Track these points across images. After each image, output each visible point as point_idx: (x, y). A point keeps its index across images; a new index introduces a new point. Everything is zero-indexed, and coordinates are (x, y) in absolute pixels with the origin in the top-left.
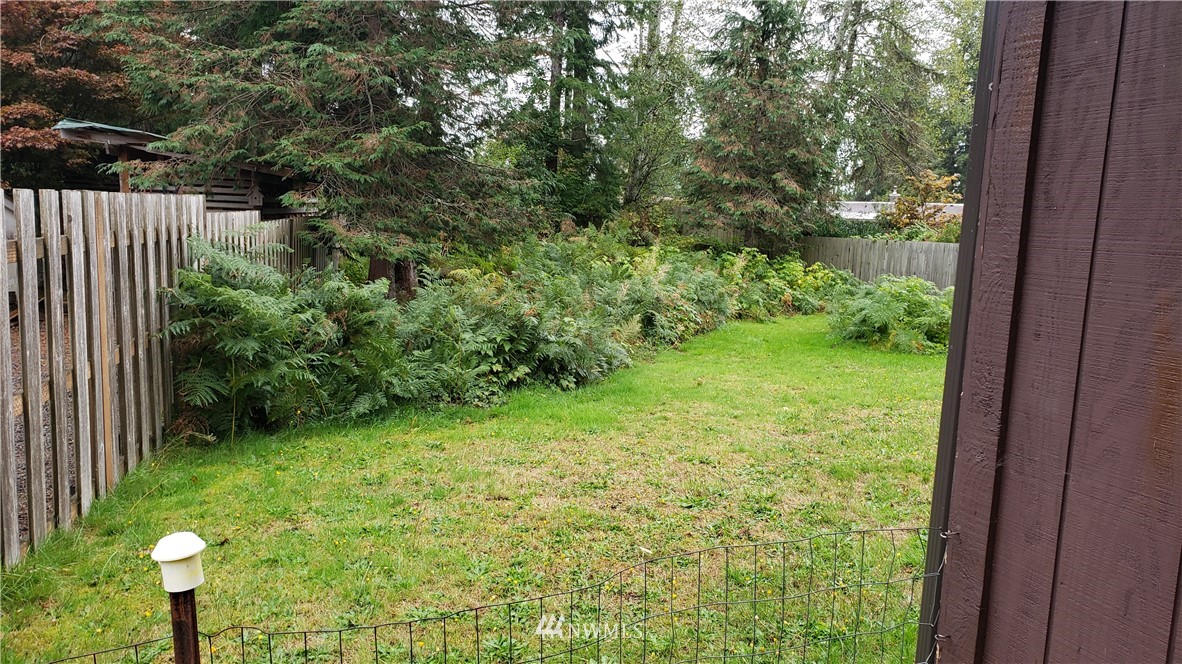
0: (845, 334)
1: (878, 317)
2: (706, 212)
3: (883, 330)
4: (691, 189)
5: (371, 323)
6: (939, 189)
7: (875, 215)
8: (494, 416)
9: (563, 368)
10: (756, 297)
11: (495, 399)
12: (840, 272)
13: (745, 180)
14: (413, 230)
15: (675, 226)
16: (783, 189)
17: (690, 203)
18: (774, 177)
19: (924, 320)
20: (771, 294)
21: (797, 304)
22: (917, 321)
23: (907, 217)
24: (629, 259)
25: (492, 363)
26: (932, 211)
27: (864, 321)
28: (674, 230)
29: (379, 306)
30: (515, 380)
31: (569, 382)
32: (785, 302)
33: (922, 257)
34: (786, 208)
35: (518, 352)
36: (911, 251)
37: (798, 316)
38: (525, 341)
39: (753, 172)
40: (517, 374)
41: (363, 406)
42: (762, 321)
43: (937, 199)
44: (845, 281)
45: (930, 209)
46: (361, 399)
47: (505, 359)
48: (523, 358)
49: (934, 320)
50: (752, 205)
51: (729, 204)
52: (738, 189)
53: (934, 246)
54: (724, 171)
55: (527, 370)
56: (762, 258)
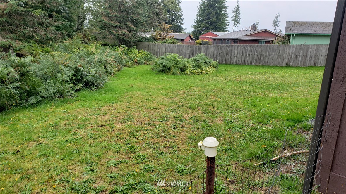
0: (158, 70)
1: (168, 65)
2: (107, 33)
3: (169, 69)
4: (101, 26)
5: (28, 72)
6: (167, 28)
7: (149, 36)
8: (76, 101)
9: (93, 84)
10: (128, 60)
11: (73, 95)
12: (148, 53)
13: (118, 24)
14: (21, 38)
15: (94, 38)
16: (129, 27)
17: (100, 30)
18: (127, 23)
19: (180, 65)
20: (132, 59)
21: (138, 62)
22: (177, 66)
23: (159, 37)
24: (85, 48)
25: (69, 83)
26: (166, 35)
27: (164, 66)
28: (94, 39)
29: (30, 65)
30: (78, 89)
31: (94, 88)
32: (135, 62)
33: (169, 48)
34: (131, 33)
35: (77, 79)
36: (165, 46)
37: (139, 66)
38: (80, 75)
39: (119, 22)
40: (79, 87)
41: (32, 100)
42: (131, 67)
43: (167, 31)
44: (150, 55)
45: (165, 34)
46: (31, 98)
47: (74, 82)
48: (79, 81)
49: (182, 66)
50: (121, 32)
51: (114, 31)
52: (116, 27)
53: (171, 45)
54: (111, 21)
55: (82, 85)
56: (126, 48)
